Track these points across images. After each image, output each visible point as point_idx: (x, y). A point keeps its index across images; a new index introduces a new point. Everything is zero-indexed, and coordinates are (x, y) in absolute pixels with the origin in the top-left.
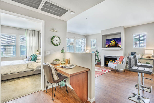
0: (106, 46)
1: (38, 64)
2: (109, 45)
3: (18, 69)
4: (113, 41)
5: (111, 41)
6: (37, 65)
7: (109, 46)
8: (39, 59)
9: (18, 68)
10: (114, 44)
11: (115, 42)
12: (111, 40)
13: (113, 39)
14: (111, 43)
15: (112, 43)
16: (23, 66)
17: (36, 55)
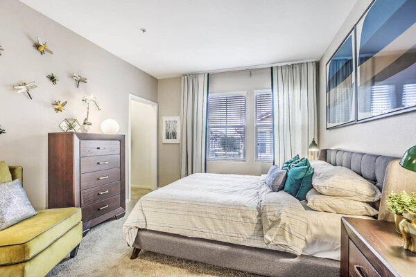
1: (316, 226)
3: (221, 227)
6: (315, 231)
8: (323, 191)
9: (219, 223)
16: (239, 215)
17: (307, 163)
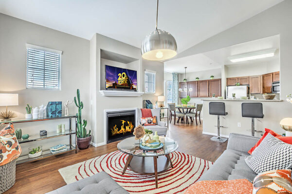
0: (108, 85)
2: (114, 82)
4: (124, 76)
5: (120, 74)
7: (115, 86)
10: (126, 82)
11: (128, 77)
12: (120, 70)
13: (124, 70)
14: (119, 79)
15: (122, 79)
